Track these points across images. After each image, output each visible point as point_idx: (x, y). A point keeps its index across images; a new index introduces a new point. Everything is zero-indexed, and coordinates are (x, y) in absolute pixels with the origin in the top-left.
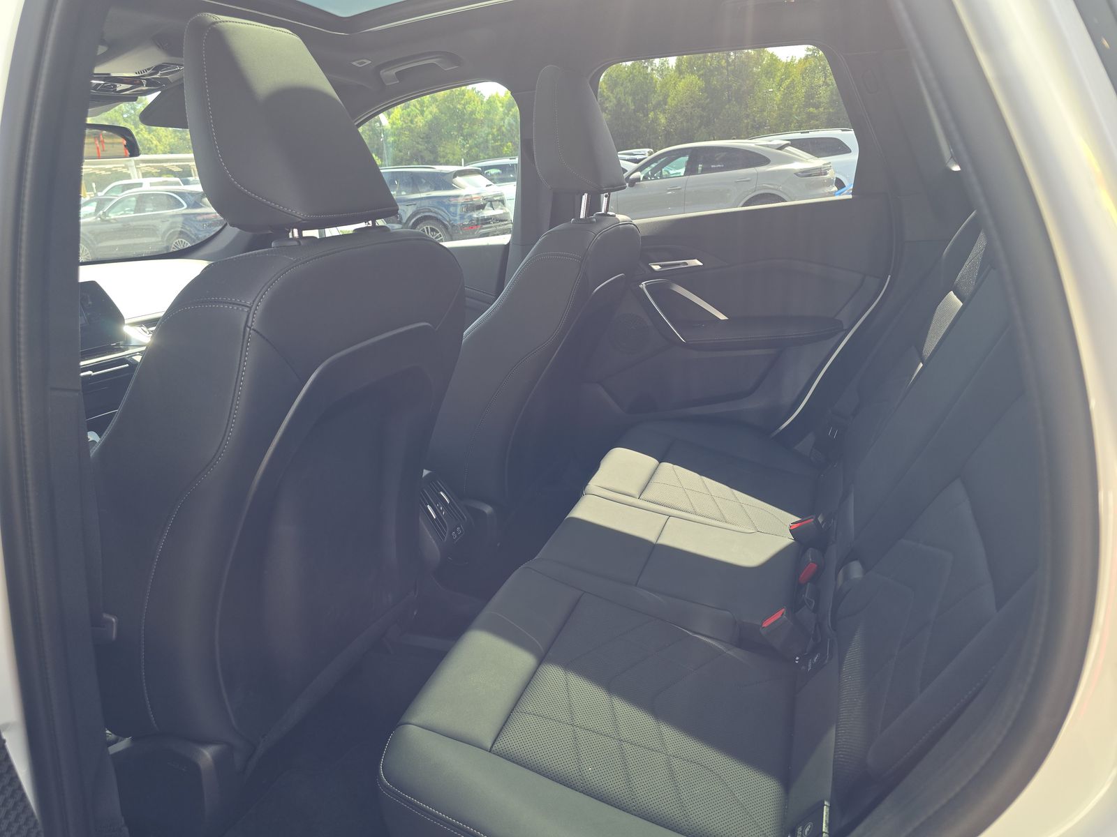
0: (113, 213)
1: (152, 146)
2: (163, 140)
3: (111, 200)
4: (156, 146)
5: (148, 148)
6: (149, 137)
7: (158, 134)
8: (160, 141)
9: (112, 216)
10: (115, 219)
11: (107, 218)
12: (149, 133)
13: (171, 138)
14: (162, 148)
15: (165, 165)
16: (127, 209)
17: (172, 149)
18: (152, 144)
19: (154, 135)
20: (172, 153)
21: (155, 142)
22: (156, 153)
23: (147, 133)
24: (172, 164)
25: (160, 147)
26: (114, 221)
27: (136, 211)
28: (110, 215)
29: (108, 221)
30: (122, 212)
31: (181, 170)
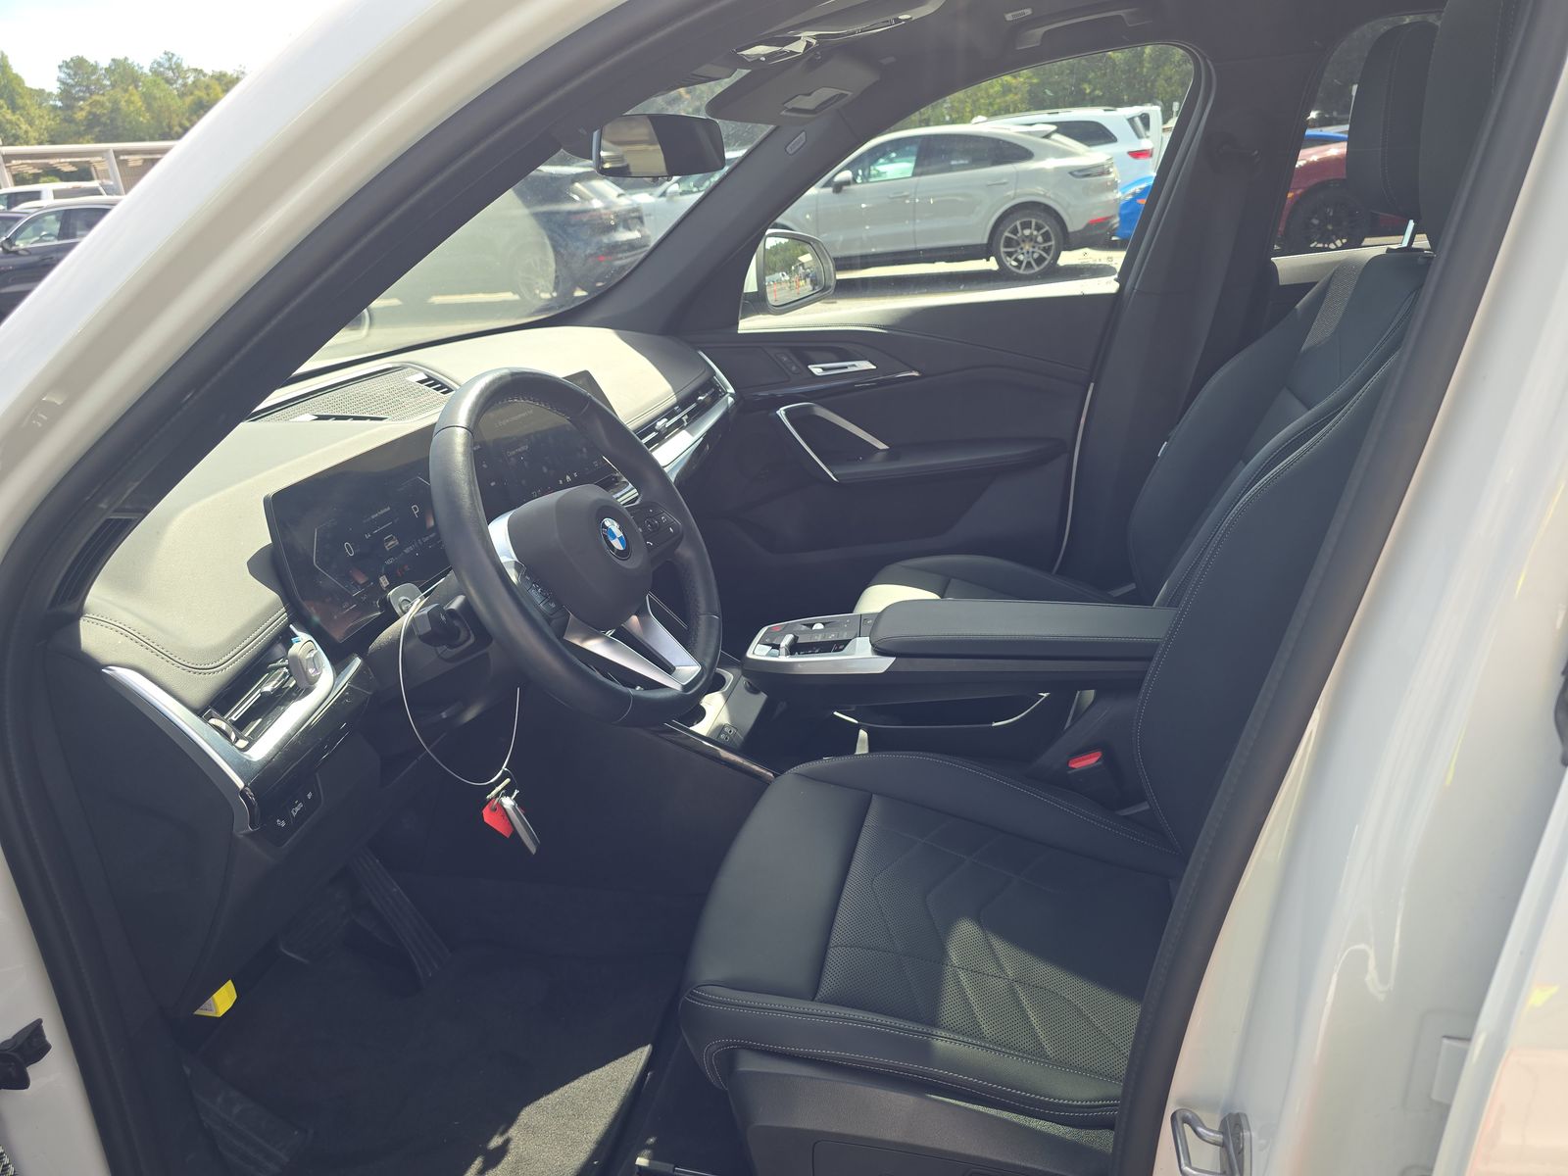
0: (21, 239)
1: (21, 133)
2: (37, 122)
3: (17, 219)
4: (26, 132)
5: (13, 135)
6: (14, 118)
7: (28, 114)
8: (31, 123)
9: (20, 244)
10: (25, 250)
11: (14, 248)
12: (14, 112)
13: (49, 119)
14: (36, 135)
15: (52, 161)
16: (44, 233)
17: (51, 136)
18: (20, 128)
19: (21, 115)
20: (53, 142)
21: (24, 127)
22: (27, 143)
23: (9, 111)
24: (63, 160)
25: (33, 134)
26: (26, 253)
27: (60, 237)
28: (17, 243)
29: (16, 253)
30: (37, 238)
31: (73, 169)
